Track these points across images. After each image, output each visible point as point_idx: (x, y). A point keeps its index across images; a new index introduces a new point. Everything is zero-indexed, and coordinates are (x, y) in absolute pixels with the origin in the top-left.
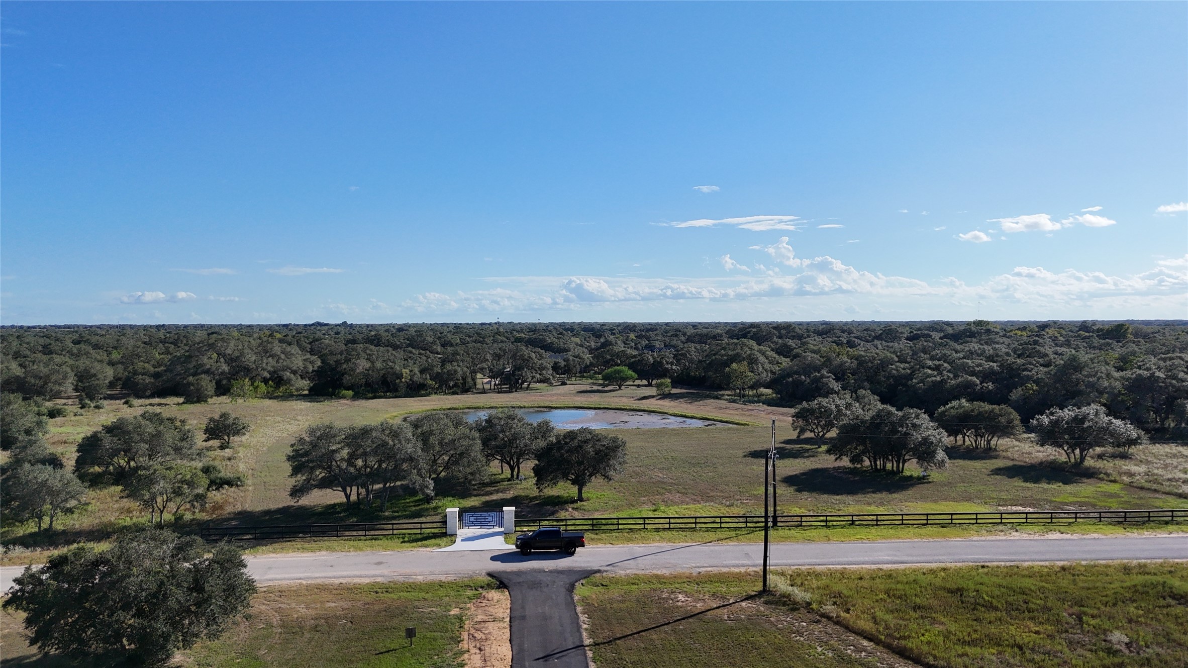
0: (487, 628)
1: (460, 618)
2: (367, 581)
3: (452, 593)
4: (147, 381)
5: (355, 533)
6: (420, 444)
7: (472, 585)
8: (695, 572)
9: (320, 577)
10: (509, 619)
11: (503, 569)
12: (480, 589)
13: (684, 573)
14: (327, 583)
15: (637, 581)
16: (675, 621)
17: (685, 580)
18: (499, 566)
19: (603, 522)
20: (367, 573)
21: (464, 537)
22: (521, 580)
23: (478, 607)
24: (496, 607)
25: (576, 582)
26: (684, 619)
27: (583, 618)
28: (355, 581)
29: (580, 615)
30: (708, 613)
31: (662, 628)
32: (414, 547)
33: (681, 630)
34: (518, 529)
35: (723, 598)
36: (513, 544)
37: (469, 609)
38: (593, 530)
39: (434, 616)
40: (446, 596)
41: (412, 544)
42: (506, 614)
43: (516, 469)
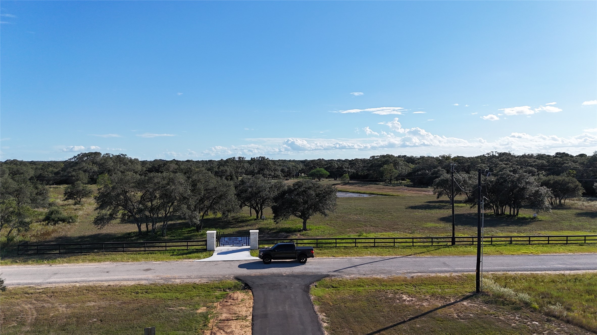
0: (229, 327)
1: (205, 317)
2: (133, 283)
3: (203, 294)
4: (50, 176)
5: (138, 249)
6: (189, 187)
7: (221, 287)
8: (408, 276)
9: (93, 281)
10: (251, 317)
11: (248, 274)
12: (228, 290)
13: (399, 278)
14: (97, 285)
15: (362, 284)
16: (410, 320)
17: (403, 283)
18: (245, 272)
19: (324, 241)
20: (134, 277)
21: (220, 252)
22: (263, 282)
23: (224, 306)
24: (240, 306)
25: (311, 284)
26: (417, 317)
27: (322, 316)
28: (122, 283)
29: (319, 314)
30: (438, 311)
31: (400, 326)
32: (180, 259)
33: (419, 329)
34: (261, 246)
35: (443, 298)
36: (257, 256)
37: (215, 307)
38: (317, 247)
39: (182, 314)
40: (197, 296)
41: (178, 257)
42: (249, 313)
43: (260, 212)
